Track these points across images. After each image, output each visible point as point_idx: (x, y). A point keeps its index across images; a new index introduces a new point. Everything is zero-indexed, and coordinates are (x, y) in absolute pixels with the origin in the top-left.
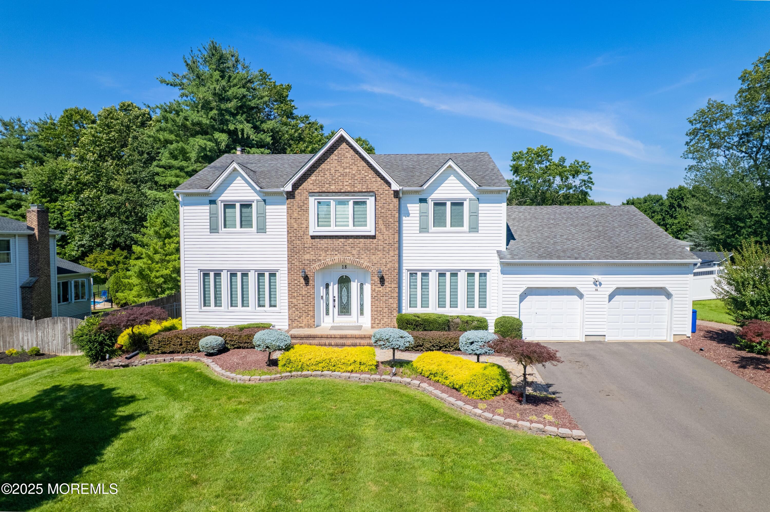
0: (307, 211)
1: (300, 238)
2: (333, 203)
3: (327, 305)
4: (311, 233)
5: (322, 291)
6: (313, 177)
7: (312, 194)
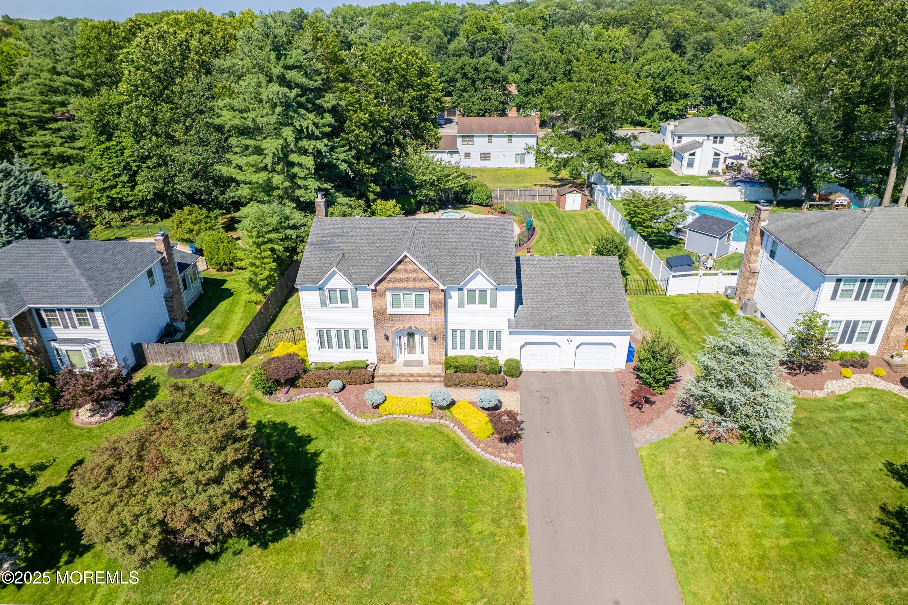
0: (385, 298)
1: (382, 314)
2: (402, 295)
3: (401, 348)
4: (389, 312)
5: (397, 341)
6: (388, 279)
7: (388, 289)
